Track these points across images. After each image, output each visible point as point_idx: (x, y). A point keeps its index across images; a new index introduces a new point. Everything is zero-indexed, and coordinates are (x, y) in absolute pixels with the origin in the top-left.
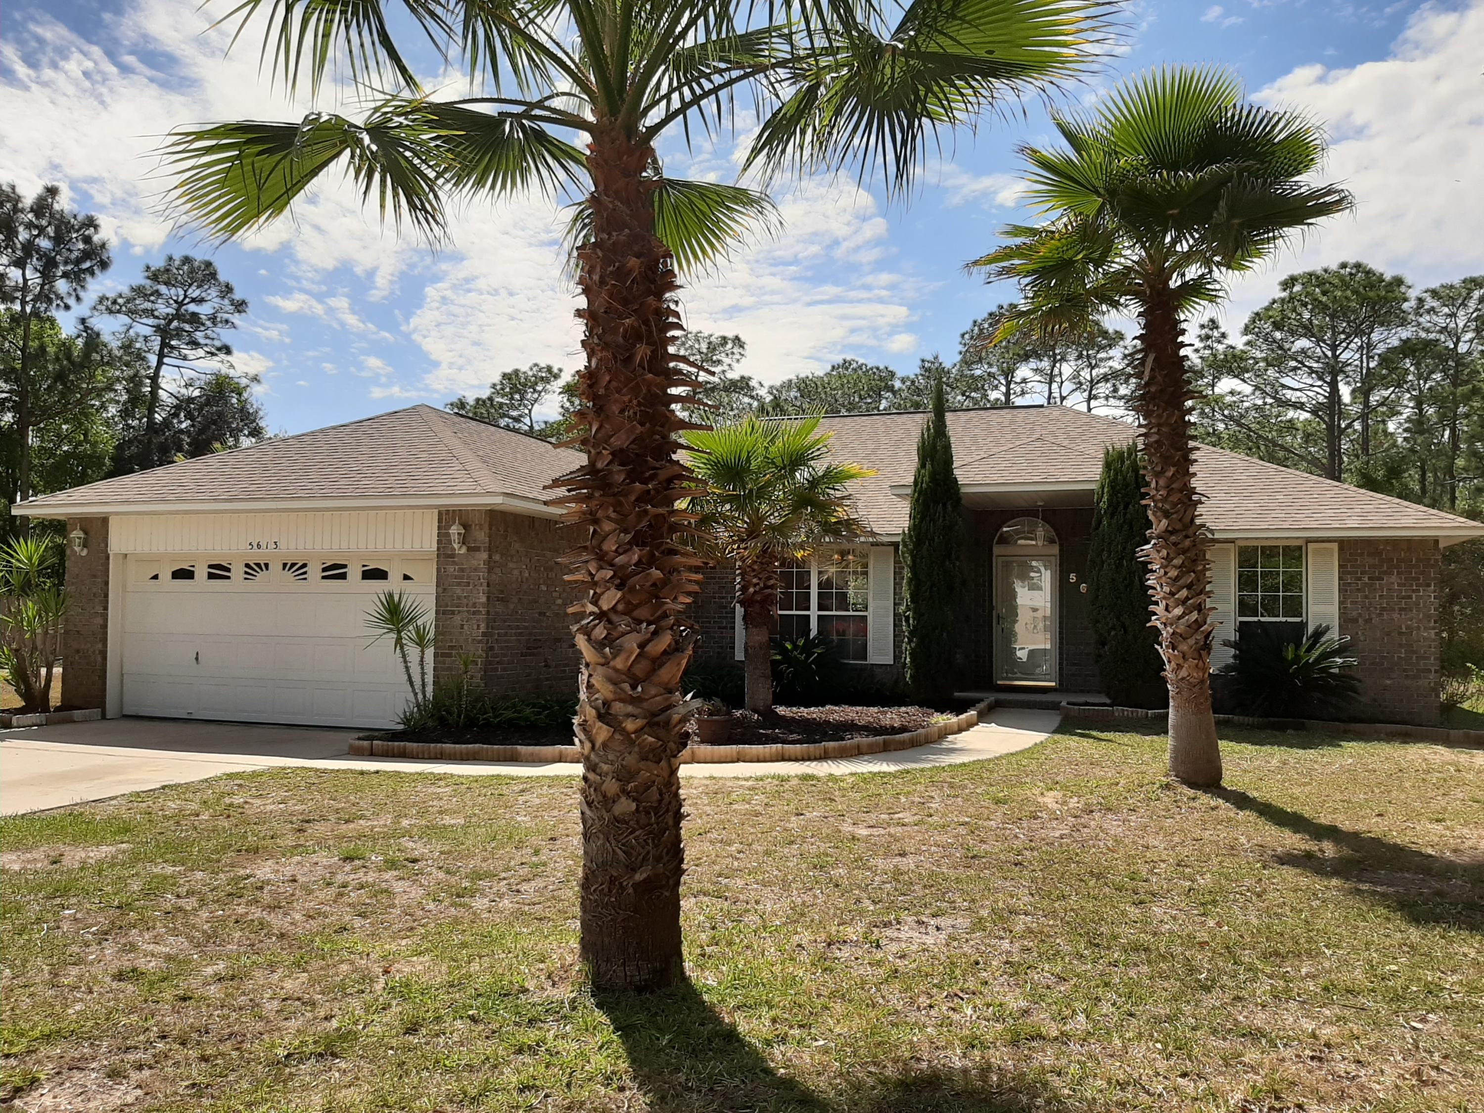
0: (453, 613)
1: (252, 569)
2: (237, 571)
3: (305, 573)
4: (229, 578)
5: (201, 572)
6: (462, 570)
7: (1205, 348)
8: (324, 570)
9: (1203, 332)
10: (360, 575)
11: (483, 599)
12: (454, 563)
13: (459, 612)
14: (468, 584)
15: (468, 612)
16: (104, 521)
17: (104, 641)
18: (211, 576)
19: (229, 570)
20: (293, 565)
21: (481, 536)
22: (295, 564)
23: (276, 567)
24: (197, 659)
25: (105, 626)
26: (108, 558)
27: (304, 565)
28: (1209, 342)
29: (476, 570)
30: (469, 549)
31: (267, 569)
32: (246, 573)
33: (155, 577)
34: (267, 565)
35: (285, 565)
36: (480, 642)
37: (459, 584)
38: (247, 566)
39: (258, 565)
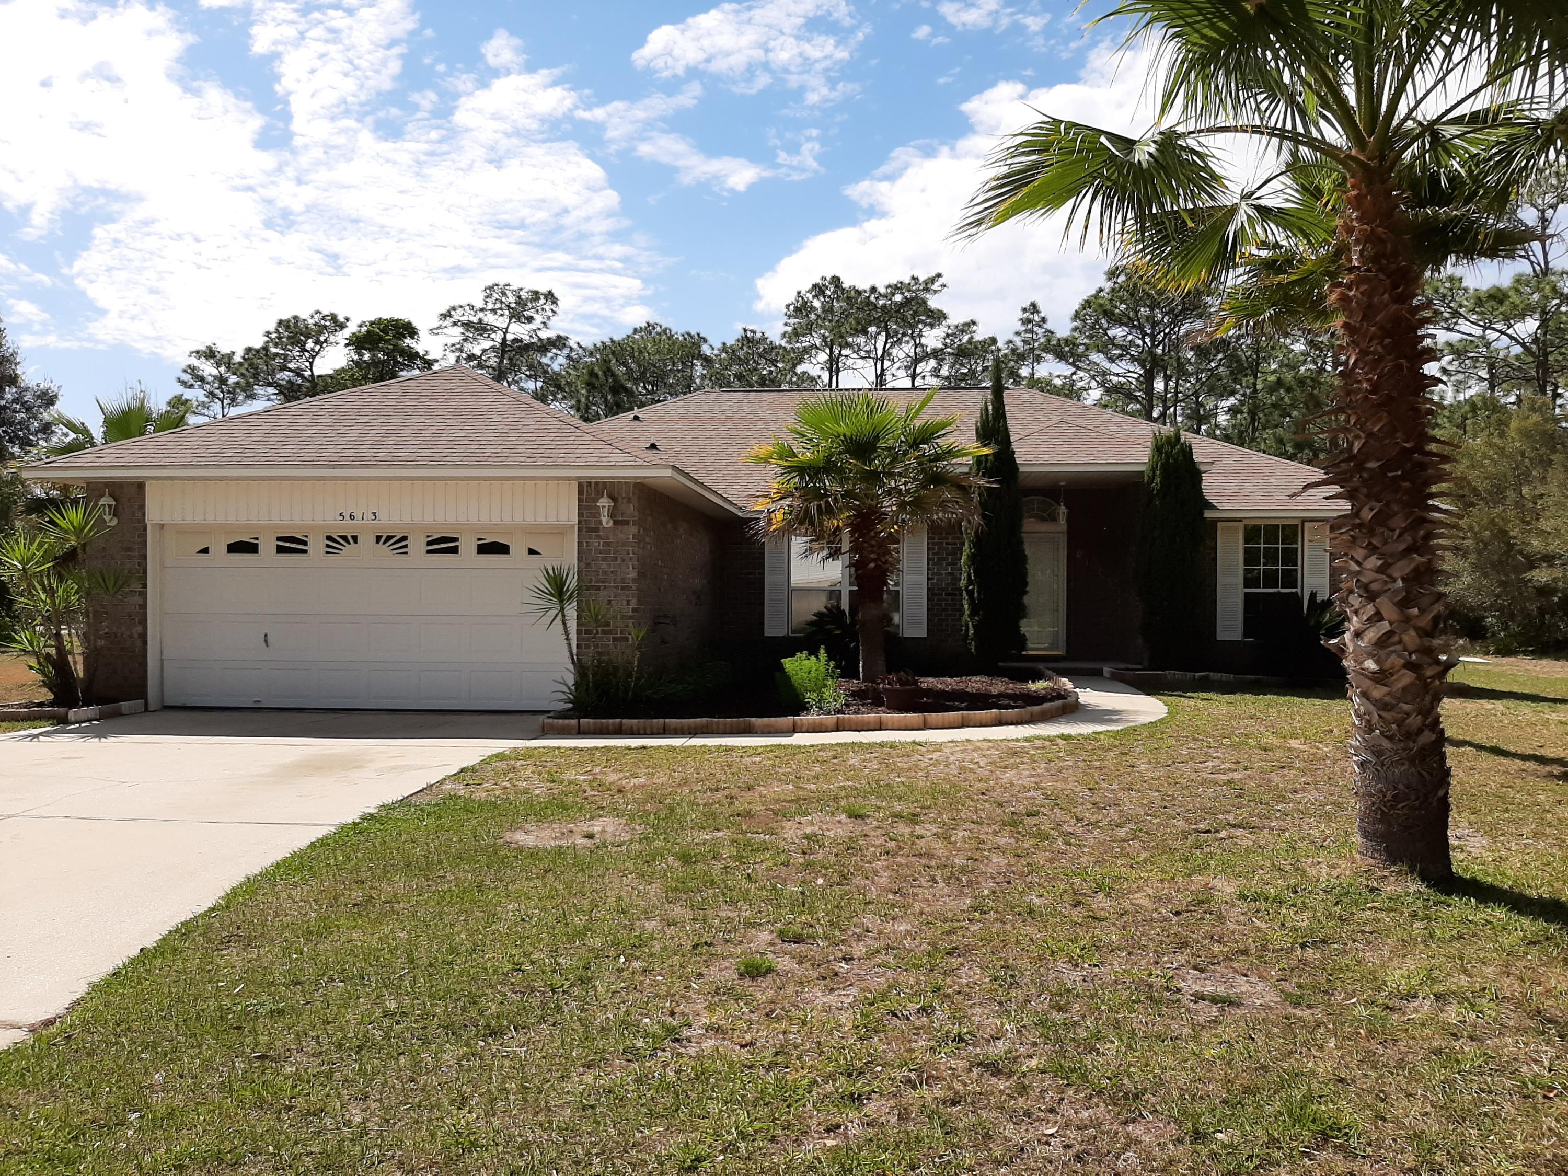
0: (598, 588)
1: (335, 542)
2: (317, 545)
3: (406, 546)
4: (305, 551)
5: (268, 546)
6: (608, 544)
7: (1026, 331)
8: (429, 543)
9: (1025, 315)
10: (475, 549)
11: (633, 574)
12: (598, 537)
13: (605, 587)
14: (616, 559)
15: (617, 587)
16: (140, 486)
17: (144, 622)
18: (280, 550)
19: (305, 543)
20: (389, 538)
21: (630, 510)
22: (393, 537)
23: (367, 540)
24: (266, 641)
25: (144, 607)
26: (145, 529)
27: (404, 538)
28: (1030, 326)
29: (624, 544)
30: (615, 523)
31: (356, 542)
32: (328, 546)
33: (205, 551)
34: (355, 538)
35: (378, 538)
36: (631, 618)
37: (604, 559)
38: (329, 538)
39: (344, 538)
